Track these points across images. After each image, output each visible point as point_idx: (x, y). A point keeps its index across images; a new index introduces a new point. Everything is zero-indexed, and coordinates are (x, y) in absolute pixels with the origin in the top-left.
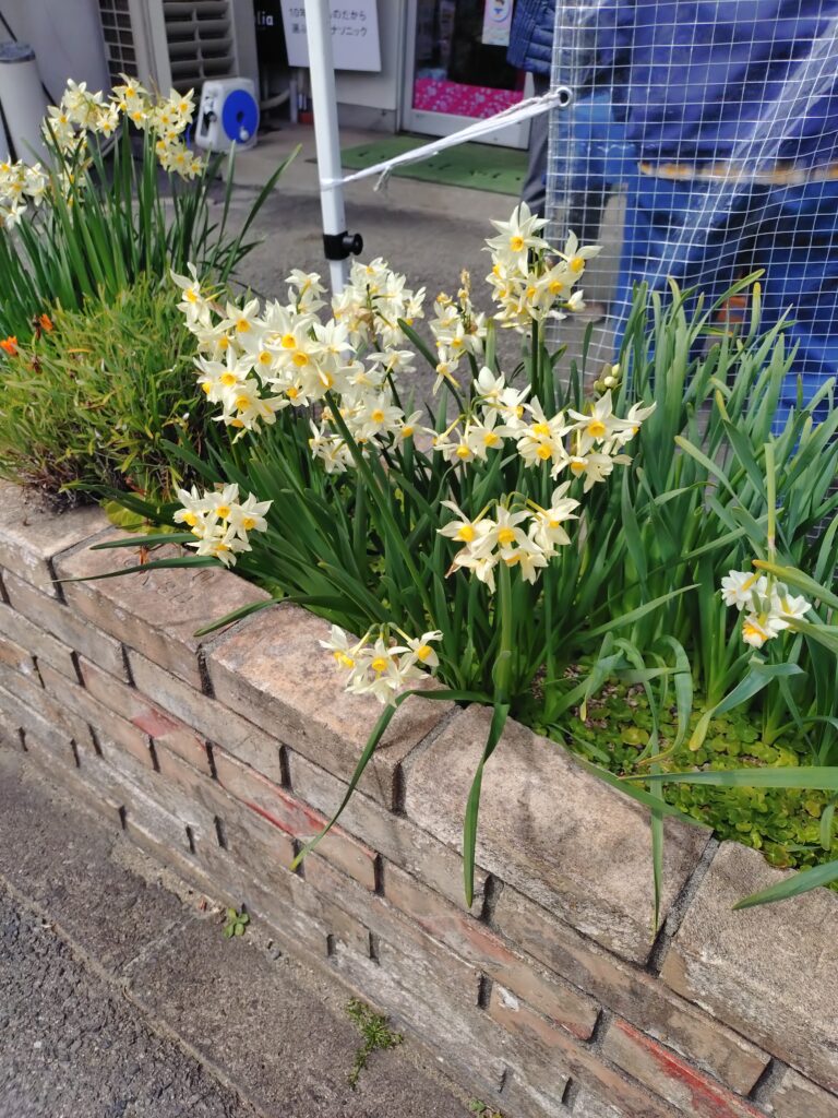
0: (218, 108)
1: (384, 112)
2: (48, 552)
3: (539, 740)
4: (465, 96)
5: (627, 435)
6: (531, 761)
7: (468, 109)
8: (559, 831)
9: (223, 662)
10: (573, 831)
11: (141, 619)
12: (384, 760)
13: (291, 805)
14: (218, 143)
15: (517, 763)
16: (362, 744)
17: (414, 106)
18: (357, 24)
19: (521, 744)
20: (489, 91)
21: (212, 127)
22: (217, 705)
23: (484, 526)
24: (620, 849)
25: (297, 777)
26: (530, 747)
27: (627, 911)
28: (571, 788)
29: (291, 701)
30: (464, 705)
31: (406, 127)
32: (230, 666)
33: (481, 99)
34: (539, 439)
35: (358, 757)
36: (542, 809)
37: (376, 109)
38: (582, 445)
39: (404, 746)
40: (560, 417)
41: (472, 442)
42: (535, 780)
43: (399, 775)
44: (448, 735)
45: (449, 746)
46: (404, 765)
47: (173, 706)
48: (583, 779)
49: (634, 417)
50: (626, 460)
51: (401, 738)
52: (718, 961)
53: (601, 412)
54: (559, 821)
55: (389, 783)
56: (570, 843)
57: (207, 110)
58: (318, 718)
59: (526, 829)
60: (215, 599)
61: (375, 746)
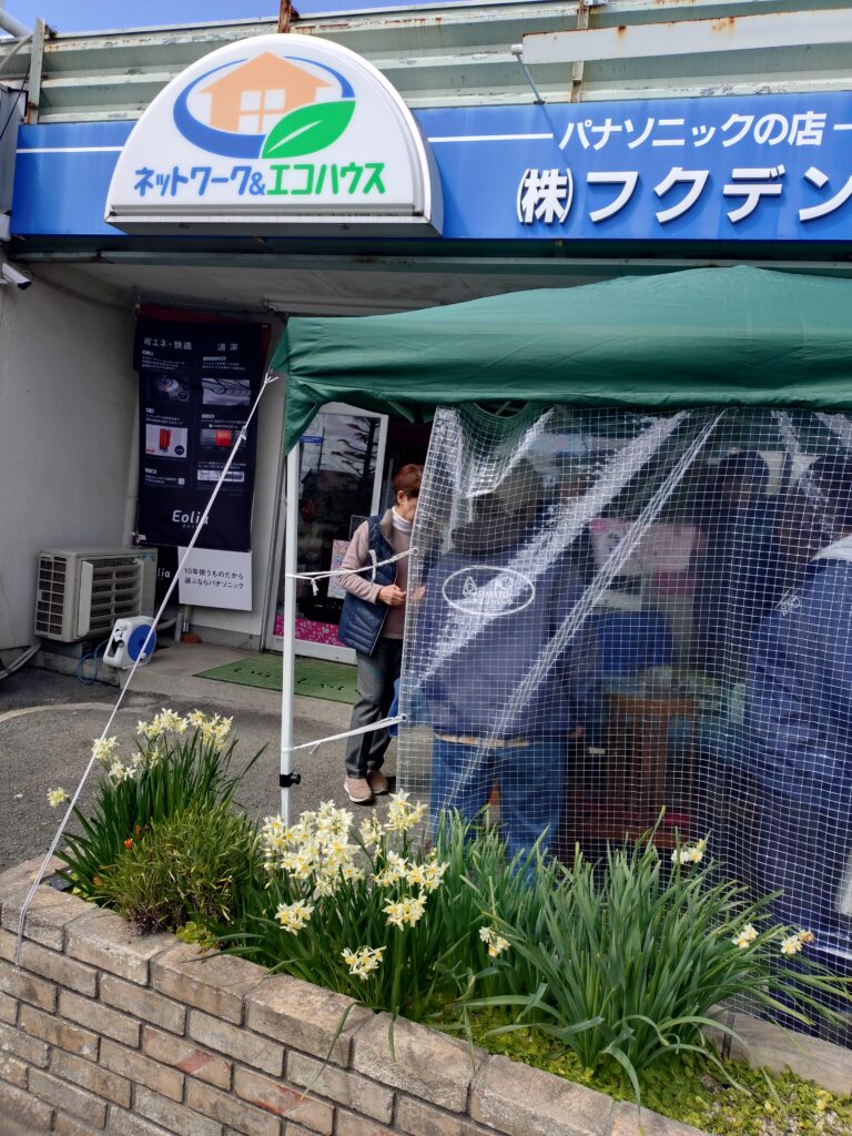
0: (126, 638)
1: (251, 637)
2: (148, 956)
3: (413, 1024)
4: (314, 628)
5: (442, 873)
6: (410, 1031)
7: (316, 636)
8: (426, 1056)
9: (258, 1002)
10: (431, 1055)
11: (209, 986)
12: (345, 1037)
13: (284, 1090)
14: (122, 661)
15: (405, 1033)
16: (334, 1031)
17: (274, 633)
18: (237, 581)
19: (405, 1026)
20: (332, 626)
21: (119, 651)
22: (247, 1033)
23: (400, 906)
24: (451, 1060)
25: (292, 1067)
26: (410, 1026)
27: (455, 1081)
28: (429, 1040)
29: (296, 1016)
30: (377, 1012)
31: (267, 647)
32: (262, 1003)
33: (327, 631)
34: (416, 875)
35: (331, 1039)
36: (417, 1049)
37: (245, 634)
38: (429, 876)
39: (354, 1030)
40: (422, 866)
41: (388, 878)
42: (413, 1038)
43: (351, 1044)
44: (372, 1025)
45: (373, 1029)
46: (355, 1038)
47: (215, 1041)
48: (434, 1037)
49: (444, 866)
50: (442, 882)
51: (351, 1027)
52: (491, 1094)
53: (434, 864)
54: (425, 1052)
55: (347, 1050)
56: (430, 1060)
57: (117, 639)
58: (310, 1022)
59: (411, 1055)
60: (245, 974)
61: (340, 1031)
